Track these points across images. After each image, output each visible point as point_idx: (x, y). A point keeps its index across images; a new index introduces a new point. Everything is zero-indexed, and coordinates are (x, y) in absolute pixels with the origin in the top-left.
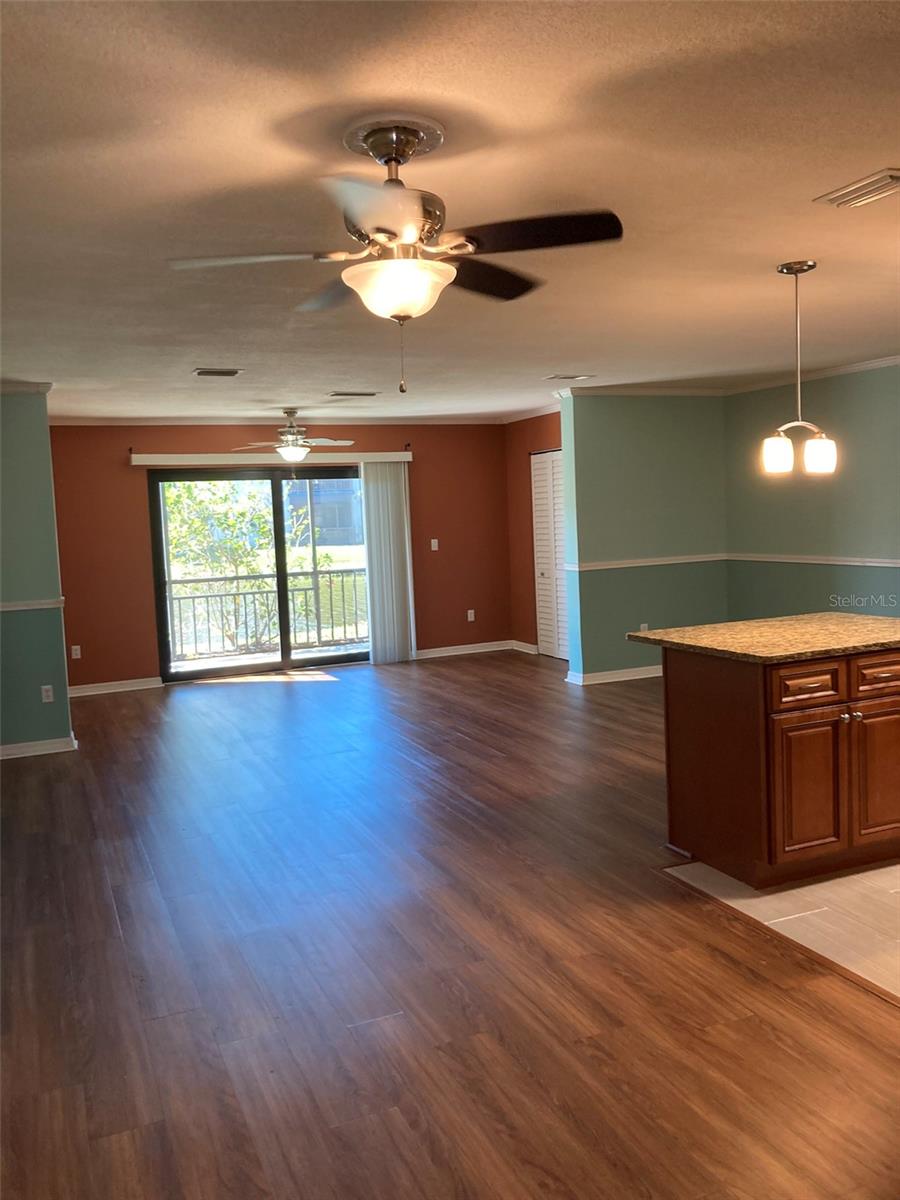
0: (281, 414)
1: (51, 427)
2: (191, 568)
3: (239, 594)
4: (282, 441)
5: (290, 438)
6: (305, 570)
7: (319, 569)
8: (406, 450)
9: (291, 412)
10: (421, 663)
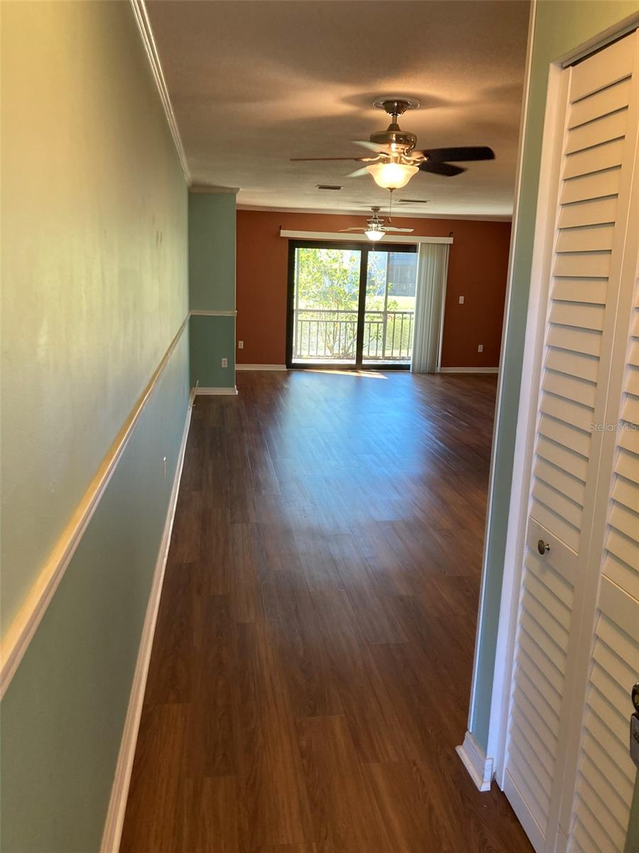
0: (370, 209)
1: (238, 211)
2: (311, 303)
3: (337, 322)
4: (369, 227)
5: (374, 225)
6: (380, 310)
7: (388, 310)
8: (450, 236)
9: (376, 209)
10: (442, 375)
